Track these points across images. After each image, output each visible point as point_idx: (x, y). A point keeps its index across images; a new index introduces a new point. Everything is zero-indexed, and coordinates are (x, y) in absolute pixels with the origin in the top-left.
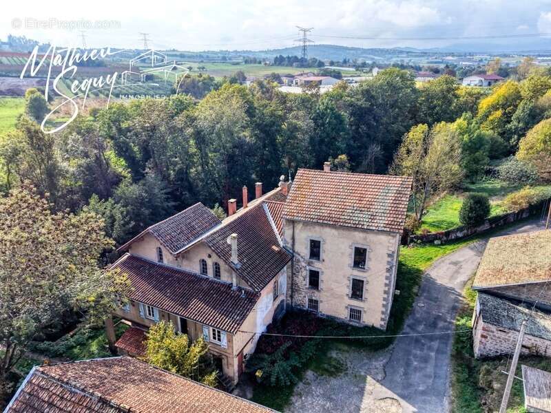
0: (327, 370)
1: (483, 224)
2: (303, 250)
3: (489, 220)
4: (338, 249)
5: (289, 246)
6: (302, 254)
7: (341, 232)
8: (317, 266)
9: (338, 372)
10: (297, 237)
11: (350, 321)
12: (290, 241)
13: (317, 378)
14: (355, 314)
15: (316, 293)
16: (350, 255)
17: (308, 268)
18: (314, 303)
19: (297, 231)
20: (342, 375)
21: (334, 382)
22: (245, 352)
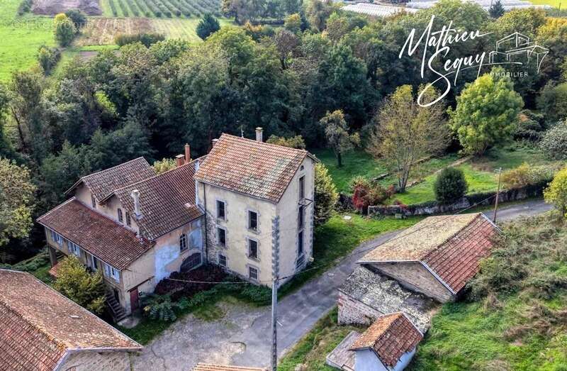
0: (206, 315)
1: (461, 201)
2: (213, 210)
3: (468, 197)
4: (237, 210)
5: (202, 204)
6: (212, 213)
7: (238, 196)
8: (223, 225)
9: (214, 318)
10: (207, 197)
11: (250, 279)
12: (202, 200)
13: (194, 320)
14: (253, 273)
15: (224, 251)
16: (246, 217)
17: (217, 226)
18: (223, 259)
19: (207, 192)
20: (217, 321)
21: (206, 325)
22: (140, 290)
